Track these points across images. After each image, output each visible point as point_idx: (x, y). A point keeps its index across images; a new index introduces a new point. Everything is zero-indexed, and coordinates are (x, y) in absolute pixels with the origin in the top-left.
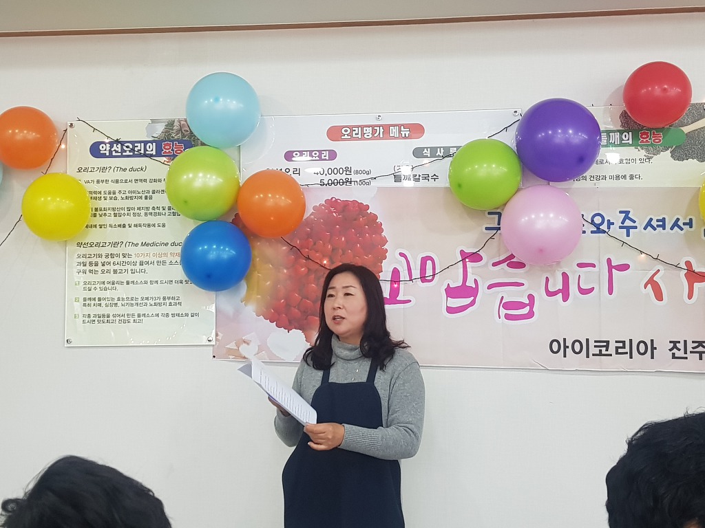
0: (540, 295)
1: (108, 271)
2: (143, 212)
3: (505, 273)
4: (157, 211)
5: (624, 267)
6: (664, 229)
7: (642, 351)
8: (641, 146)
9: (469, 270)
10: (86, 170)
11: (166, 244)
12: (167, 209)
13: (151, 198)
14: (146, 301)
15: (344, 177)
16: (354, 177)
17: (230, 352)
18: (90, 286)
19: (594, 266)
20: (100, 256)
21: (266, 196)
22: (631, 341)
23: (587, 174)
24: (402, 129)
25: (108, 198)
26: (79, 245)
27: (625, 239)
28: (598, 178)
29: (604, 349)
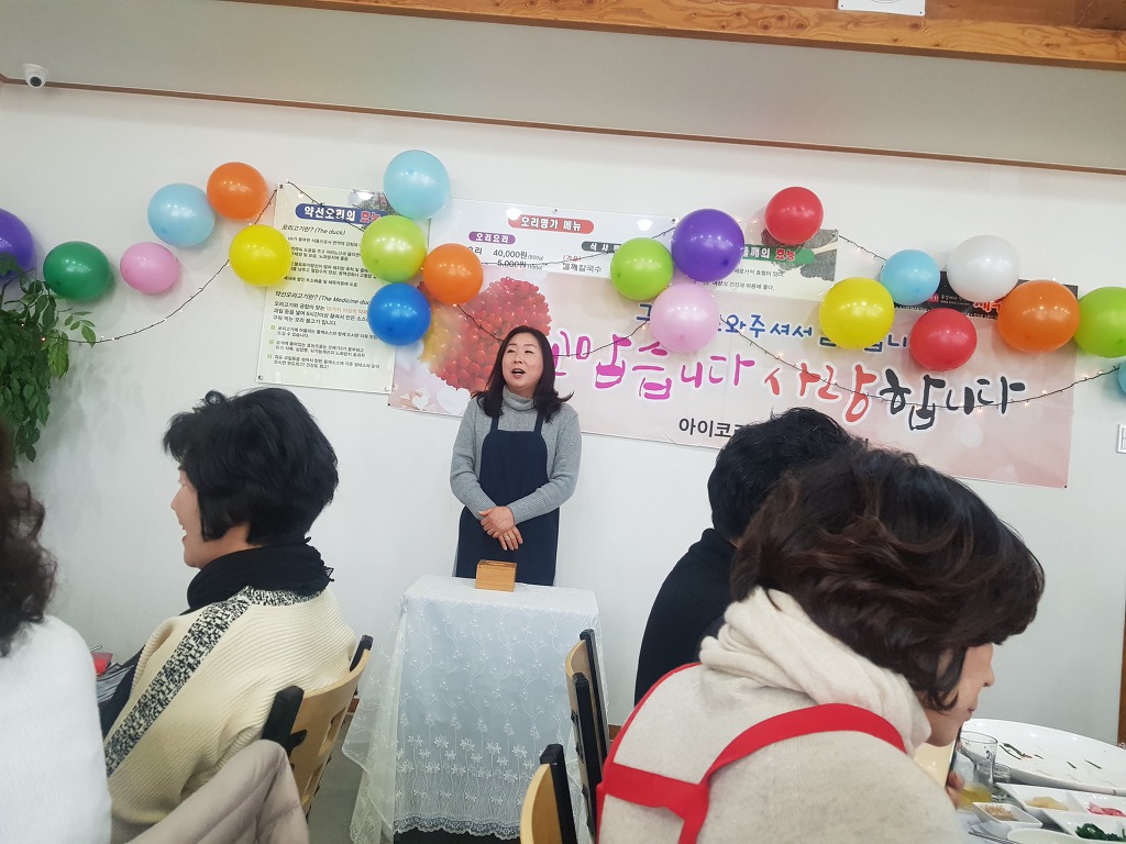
0: (676, 380)
1: (302, 320)
2: (338, 271)
3: (649, 358)
4: (351, 271)
5: (750, 363)
6: (787, 334)
8: (777, 262)
9: (619, 352)
10: (290, 227)
11: (356, 302)
12: (360, 271)
13: (346, 259)
14: (333, 350)
15: (519, 260)
16: (528, 261)
17: (404, 402)
18: (284, 331)
19: (724, 359)
20: (296, 305)
21: (449, 265)
23: (727, 280)
24: (575, 224)
25: (308, 255)
26: (278, 293)
27: (754, 339)
28: (737, 284)
29: (725, 431)
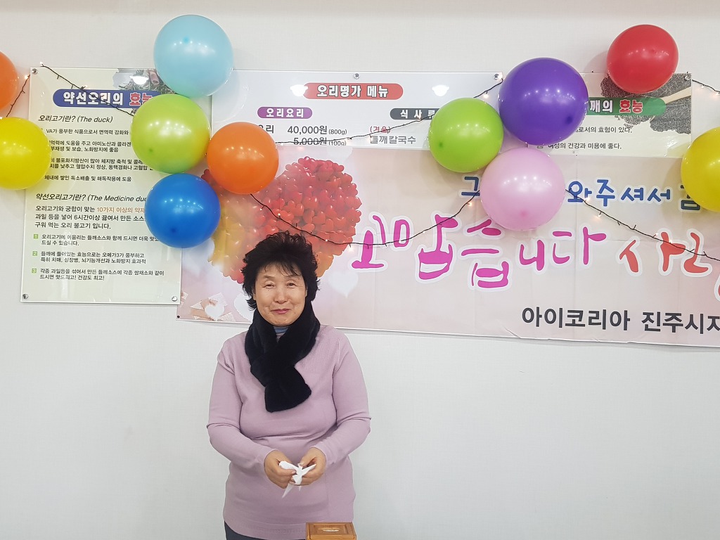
0: (514, 264)
1: (69, 225)
2: (107, 165)
3: (481, 240)
4: (122, 164)
5: (600, 237)
6: (642, 199)
7: (615, 321)
8: (621, 115)
9: (444, 236)
10: (48, 118)
11: (131, 199)
12: (133, 162)
13: (116, 150)
14: (108, 258)
15: (319, 136)
16: (329, 137)
17: (195, 312)
18: (49, 240)
19: (569, 234)
20: (61, 209)
21: (237, 149)
22: (605, 311)
23: (566, 141)
24: (380, 89)
25: (71, 149)
26: (39, 196)
27: (603, 208)
28: (577, 146)
29: (577, 319)
